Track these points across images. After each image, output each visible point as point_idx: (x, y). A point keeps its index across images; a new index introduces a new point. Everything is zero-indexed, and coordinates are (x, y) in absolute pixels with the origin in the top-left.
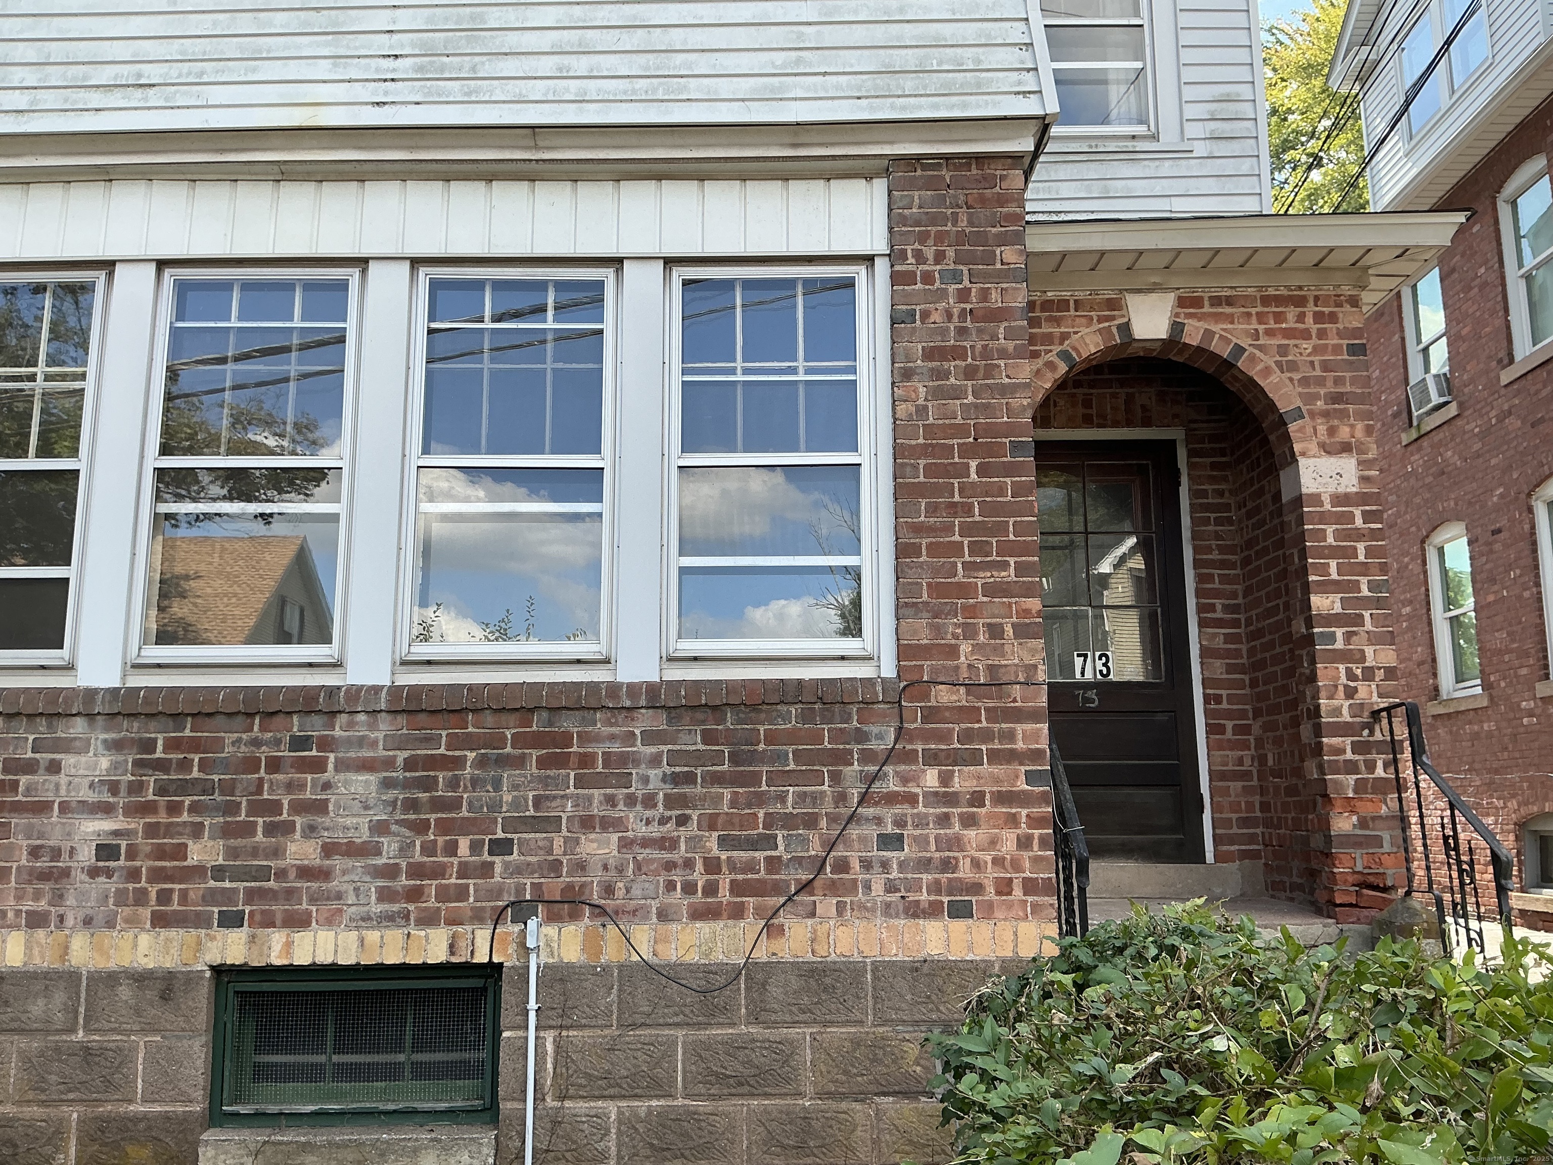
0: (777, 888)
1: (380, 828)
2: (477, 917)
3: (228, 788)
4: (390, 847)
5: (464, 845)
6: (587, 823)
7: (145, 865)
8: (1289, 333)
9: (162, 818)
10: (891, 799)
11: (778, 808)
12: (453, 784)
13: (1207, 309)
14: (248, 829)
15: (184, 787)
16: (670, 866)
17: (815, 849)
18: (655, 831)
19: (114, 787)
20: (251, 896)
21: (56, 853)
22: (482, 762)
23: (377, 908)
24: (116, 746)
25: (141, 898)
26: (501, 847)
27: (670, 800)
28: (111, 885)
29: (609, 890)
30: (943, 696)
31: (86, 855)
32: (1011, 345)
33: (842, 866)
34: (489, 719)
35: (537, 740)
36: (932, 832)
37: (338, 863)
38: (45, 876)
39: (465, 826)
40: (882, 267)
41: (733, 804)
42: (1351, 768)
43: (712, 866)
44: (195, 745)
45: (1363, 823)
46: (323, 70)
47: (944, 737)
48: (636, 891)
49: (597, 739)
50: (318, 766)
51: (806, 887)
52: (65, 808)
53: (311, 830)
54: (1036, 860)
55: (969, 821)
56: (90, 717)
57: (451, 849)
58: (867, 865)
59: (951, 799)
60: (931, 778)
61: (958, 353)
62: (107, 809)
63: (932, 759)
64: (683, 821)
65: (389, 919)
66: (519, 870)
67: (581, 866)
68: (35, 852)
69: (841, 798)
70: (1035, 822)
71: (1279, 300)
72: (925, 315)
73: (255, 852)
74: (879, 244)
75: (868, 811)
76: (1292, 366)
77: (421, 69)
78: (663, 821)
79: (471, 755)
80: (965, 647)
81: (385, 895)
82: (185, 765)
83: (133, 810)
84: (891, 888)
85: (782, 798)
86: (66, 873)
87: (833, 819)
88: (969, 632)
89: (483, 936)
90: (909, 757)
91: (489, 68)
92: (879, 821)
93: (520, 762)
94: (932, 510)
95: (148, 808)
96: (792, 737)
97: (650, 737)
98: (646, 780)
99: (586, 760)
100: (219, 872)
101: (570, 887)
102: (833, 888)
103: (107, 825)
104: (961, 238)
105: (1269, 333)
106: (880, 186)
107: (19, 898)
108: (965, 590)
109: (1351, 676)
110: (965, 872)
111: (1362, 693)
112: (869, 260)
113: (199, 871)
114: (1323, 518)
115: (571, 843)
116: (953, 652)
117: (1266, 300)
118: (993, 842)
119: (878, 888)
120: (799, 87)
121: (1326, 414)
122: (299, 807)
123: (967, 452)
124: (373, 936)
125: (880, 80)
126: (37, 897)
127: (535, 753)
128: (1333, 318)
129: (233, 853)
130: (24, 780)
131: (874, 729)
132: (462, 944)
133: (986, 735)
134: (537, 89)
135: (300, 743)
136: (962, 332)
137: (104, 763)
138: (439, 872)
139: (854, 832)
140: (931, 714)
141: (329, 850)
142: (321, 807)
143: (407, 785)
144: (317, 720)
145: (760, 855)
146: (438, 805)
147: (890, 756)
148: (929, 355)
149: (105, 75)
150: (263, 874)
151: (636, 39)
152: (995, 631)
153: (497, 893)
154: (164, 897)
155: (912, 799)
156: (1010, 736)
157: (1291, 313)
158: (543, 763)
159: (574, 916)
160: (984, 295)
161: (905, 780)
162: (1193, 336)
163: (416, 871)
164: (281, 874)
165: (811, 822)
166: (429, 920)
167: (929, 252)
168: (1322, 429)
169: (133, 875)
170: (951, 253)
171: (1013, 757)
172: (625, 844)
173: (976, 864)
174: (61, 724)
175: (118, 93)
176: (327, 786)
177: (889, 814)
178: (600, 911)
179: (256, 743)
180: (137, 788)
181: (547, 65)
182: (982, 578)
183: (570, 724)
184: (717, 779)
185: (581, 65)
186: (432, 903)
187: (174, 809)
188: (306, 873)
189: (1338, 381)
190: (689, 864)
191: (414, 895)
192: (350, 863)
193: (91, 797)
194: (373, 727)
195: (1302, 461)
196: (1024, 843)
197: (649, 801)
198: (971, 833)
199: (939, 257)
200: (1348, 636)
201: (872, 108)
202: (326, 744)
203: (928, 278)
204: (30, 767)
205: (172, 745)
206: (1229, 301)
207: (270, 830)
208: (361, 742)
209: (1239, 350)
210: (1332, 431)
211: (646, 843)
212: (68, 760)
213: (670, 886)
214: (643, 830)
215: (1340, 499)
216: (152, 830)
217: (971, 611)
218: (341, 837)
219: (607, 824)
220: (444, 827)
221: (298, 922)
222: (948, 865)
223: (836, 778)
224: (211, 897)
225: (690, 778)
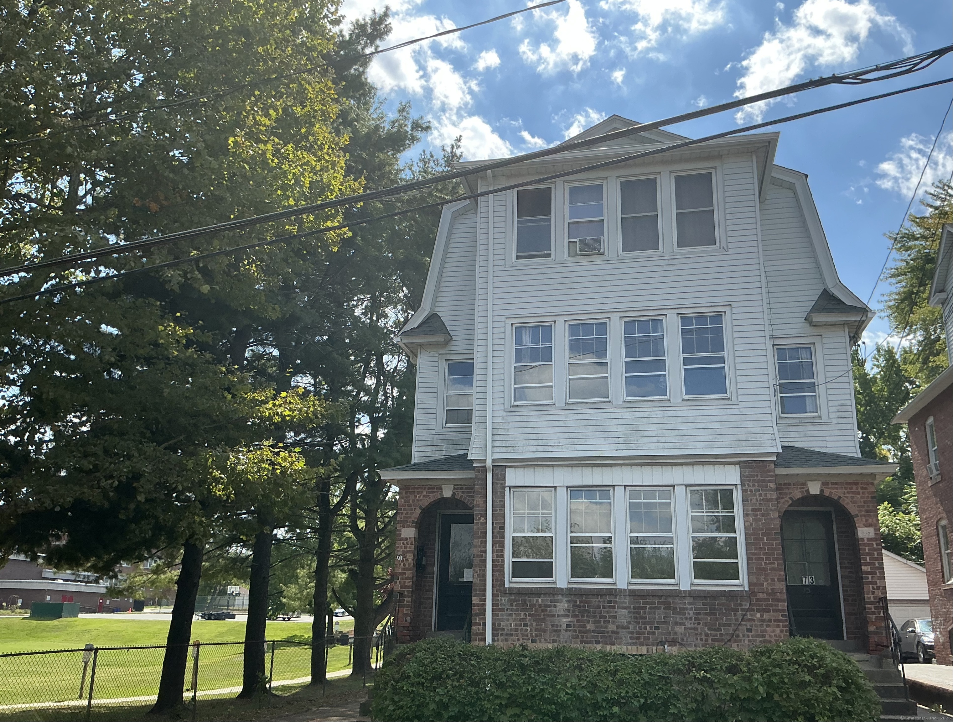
0: (722, 641)
1: (629, 622)
2: (653, 645)
3: (594, 612)
4: (631, 627)
5: (648, 627)
6: (676, 623)
7: (577, 629)
8: (853, 493)
9: (580, 618)
10: (749, 620)
11: (721, 622)
12: (645, 613)
13: (830, 486)
14: (600, 622)
15: (585, 611)
16: (696, 634)
17: (731, 631)
18: (693, 626)
19: (569, 611)
20: (601, 637)
21: (557, 626)
22: (650, 608)
23: (630, 641)
24: (568, 601)
25: (577, 637)
26: (657, 628)
27: (696, 619)
28: (570, 634)
29: (683, 640)
30: (761, 595)
31: (564, 626)
32: (773, 508)
33: (738, 636)
34: (651, 598)
35: (663, 603)
36: (759, 628)
37: (620, 630)
38: (555, 631)
39: (648, 623)
40: (739, 487)
41: (711, 620)
42: (874, 613)
43: (706, 635)
44: (586, 602)
45: (877, 628)
46: (602, 442)
47: (762, 606)
48: (689, 640)
49: (677, 603)
50: (614, 608)
51: (729, 640)
52: (558, 616)
53: (614, 623)
54: (784, 635)
55: (768, 626)
56: (562, 595)
57: (646, 628)
58: (744, 636)
59: (764, 620)
60: (758, 615)
61: (760, 510)
62: (568, 616)
63: (758, 611)
64: (699, 624)
65: (633, 644)
66: (661, 634)
67: (676, 633)
68: (552, 626)
69: (737, 620)
70: (784, 626)
71: (850, 483)
72: (751, 500)
73: (602, 627)
74: (739, 482)
75: (744, 623)
76: (855, 502)
77: (625, 441)
78: (694, 624)
79: (648, 606)
80: (765, 584)
81: (631, 638)
82: (584, 606)
83: (573, 617)
84: (750, 641)
85: (722, 619)
86: (560, 631)
87: (735, 625)
88: (766, 580)
89: (654, 648)
90: (753, 610)
91: (641, 440)
92: (746, 625)
93: (659, 608)
94: (755, 549)
95: (576, 616)
96: (723, 605)
97: (690, 604)
98: (689, 614)
99: (675, 608)
100: (594, 631)
101: (673, 638)
102: (736, 641)
103: (568, 620)
104: (758, 481)
105: (848, 493)
106: (738, 467)
107: (550, 636)
108: (765, 570)
109: (873, 588)
110: (767, 638)
111: (876, 593)
112: (736, 485)
113: (589, 630)
114: (865, 545)
115: (673, 628)
116: (763, 585)
117: (847, 483)
118: (774, 631)
119: (746, 641)
120: (717, 444)
121: (865, 516)
122: (611, 617)
123: (763, 535)
124: (629, 647)
125: (737, 443)
126: (554, 636)
127: (663, 606)
128: (866, 488)
129: (596, 627)
130: (548, 609)
131: (744, 603)
132: (650, 650)
133: (771, 605)
134: (653, 446)
135: (609, 602)
136: (760, 504)
137: (566, 605)
138: (643, 633)
139: (740, 628)
140: (758, 600)
141: (618, 627)
142: (615, 617)
143: (634, 613)
144: (613, 597)
145: (718, 633)
146: (642, 618)
147: (748, 610)
148: (753, 510)
149: (552, 442)
150: (603, 632)
151: (676, 433)
152: (773, 580)
153: (657, 639)
154: (582, 637)
155: (754, 620)
156: (777, 605)
157: (854, 487)
158: (664, 609)
159: (676, 645)
160: (766, 495)
161: (752, 616)
162: (827, 493)
163: (638, 633)
164: (608, 632)
165: (730, 625)
166: (642, 644)
167: (751, 484)
168: (864, 520)
169: (575, 631)
170: (756, 484)
171: (778, 611)
172: (685, 629)
173: (770, 636)
174: (556, 596)
175: (555, 447)
176: (616, 612)
177: (748, 624)
178: (680, 644)
179: (599, 601)
180: (574, 611)
181: (655, 439)
182: (769, 567)
183: (670, 600)
184: (706, 614)
185: (663, 439)
186: (642, 640)
187: (583, 616)
188: (613, 632)
189: (868, 506)
190: (701, 634)
191: (638, 638)
192: (623, 630)
193: (564, 613)
194: (625, 598)
195: (859, 529)
196: (781, 631)
197: (691, 619)
198: (768, 629)
199: (754, 485)
200: (872, 577)
201: (735, 451)
202: (615, 602)
203: (751, 491)
204: (549, 606)
205: (581, 602)
206: (836, 484)
207: (604, 622)
208: (623, 602)
209: (840, 497)
210: (867, 521)
211: (691, 629)
212: (558, 604)
213: (697, 639)
214: (689, 626)
215: (869, 539)
216: (578, 621)
217: (767, 575)
218: (620, 624)
219: (681, 624)
220: (644, 623)
221: (613, 644)
222: (763, 636)
223: (735, 615)
224: (593, 637)
225: (700, 614)
